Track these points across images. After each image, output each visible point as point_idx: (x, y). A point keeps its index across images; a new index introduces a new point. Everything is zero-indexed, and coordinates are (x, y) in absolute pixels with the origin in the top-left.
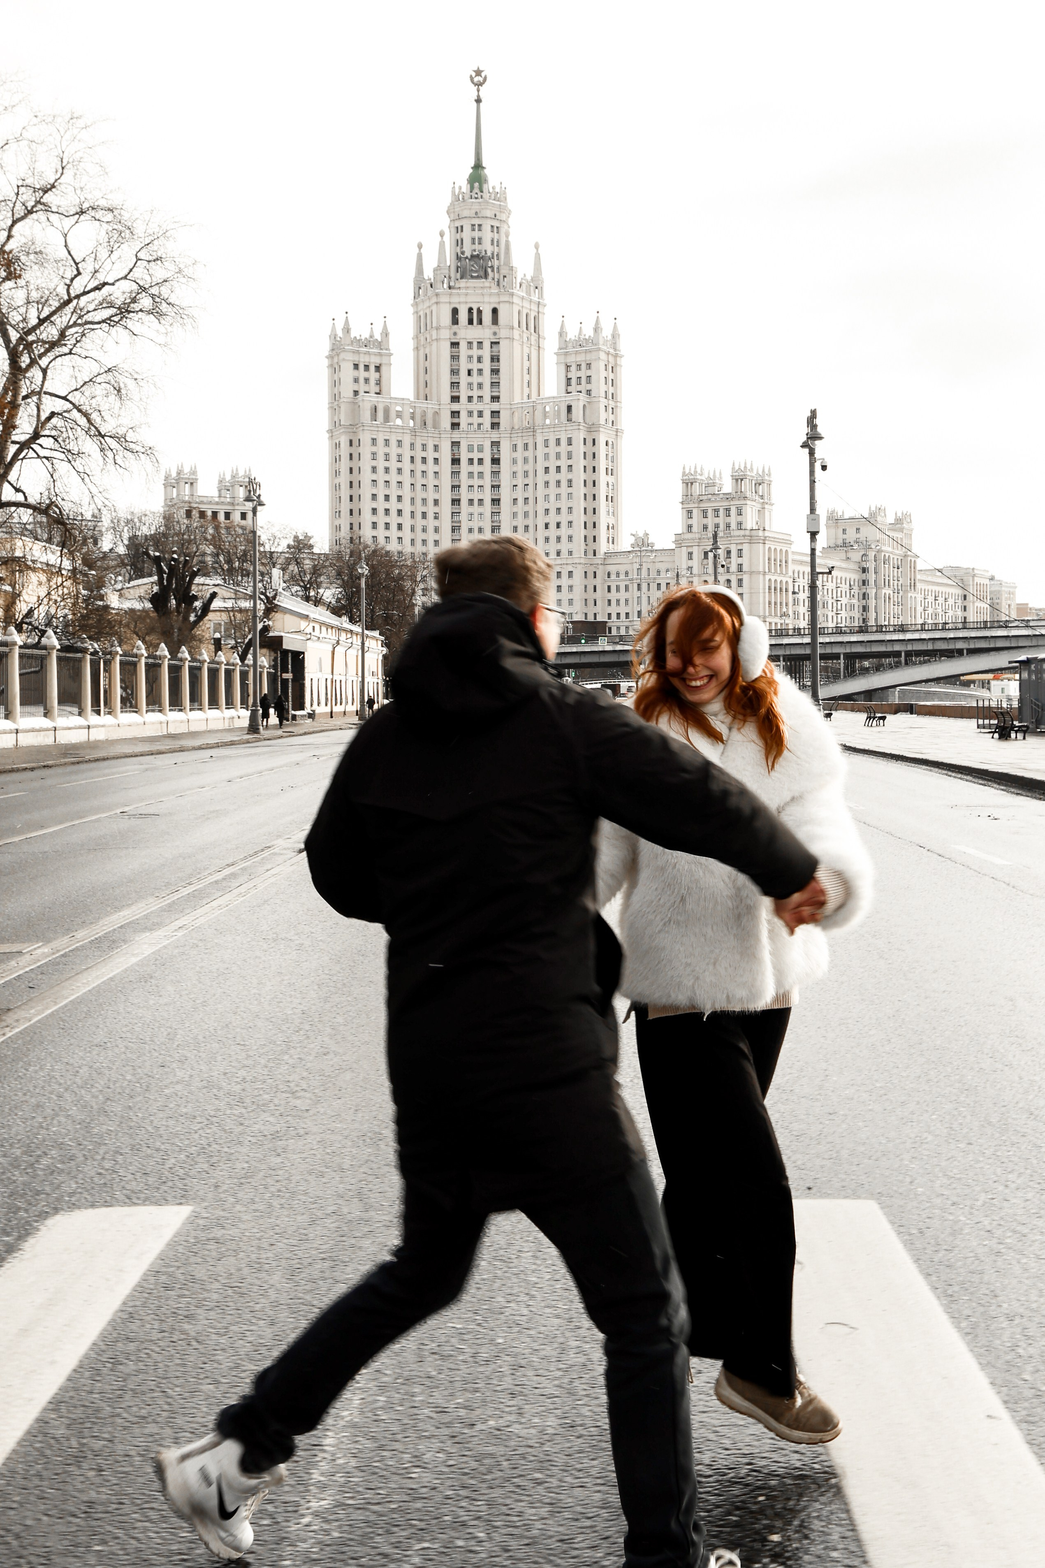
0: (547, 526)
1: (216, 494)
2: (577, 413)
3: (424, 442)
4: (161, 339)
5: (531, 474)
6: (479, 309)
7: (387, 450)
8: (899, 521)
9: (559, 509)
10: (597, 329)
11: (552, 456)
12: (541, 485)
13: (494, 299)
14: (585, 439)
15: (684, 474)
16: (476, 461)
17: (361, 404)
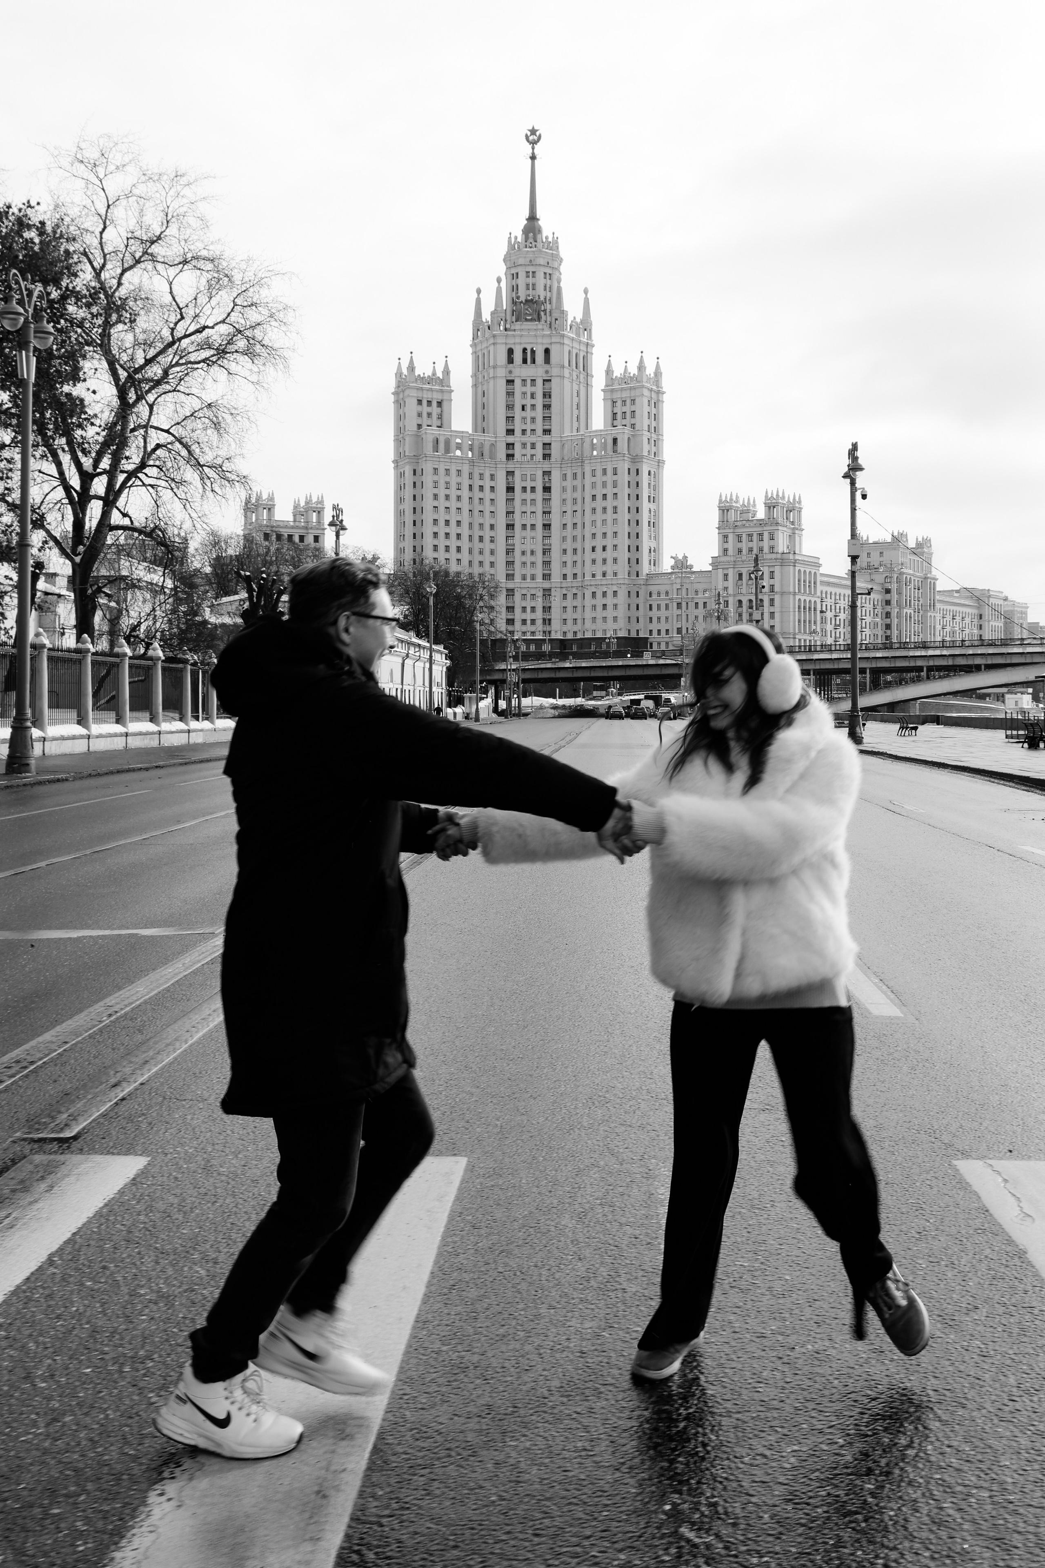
0: (593, 549)
1: (291, 519)
2: (622, 445)
3: (481, 472)
4: (254, 378)
5: (579, 501)
6: (532, 349)
7: (447, 479)
8: (919, 545)
9: (605, 534)
10: (641, 367)
11: (599, 485)
12: (588, 512)
13: (546, 341)
14: (629, 469)
15: (720, 501)
16: (529, 489)
17: (424, 436)
